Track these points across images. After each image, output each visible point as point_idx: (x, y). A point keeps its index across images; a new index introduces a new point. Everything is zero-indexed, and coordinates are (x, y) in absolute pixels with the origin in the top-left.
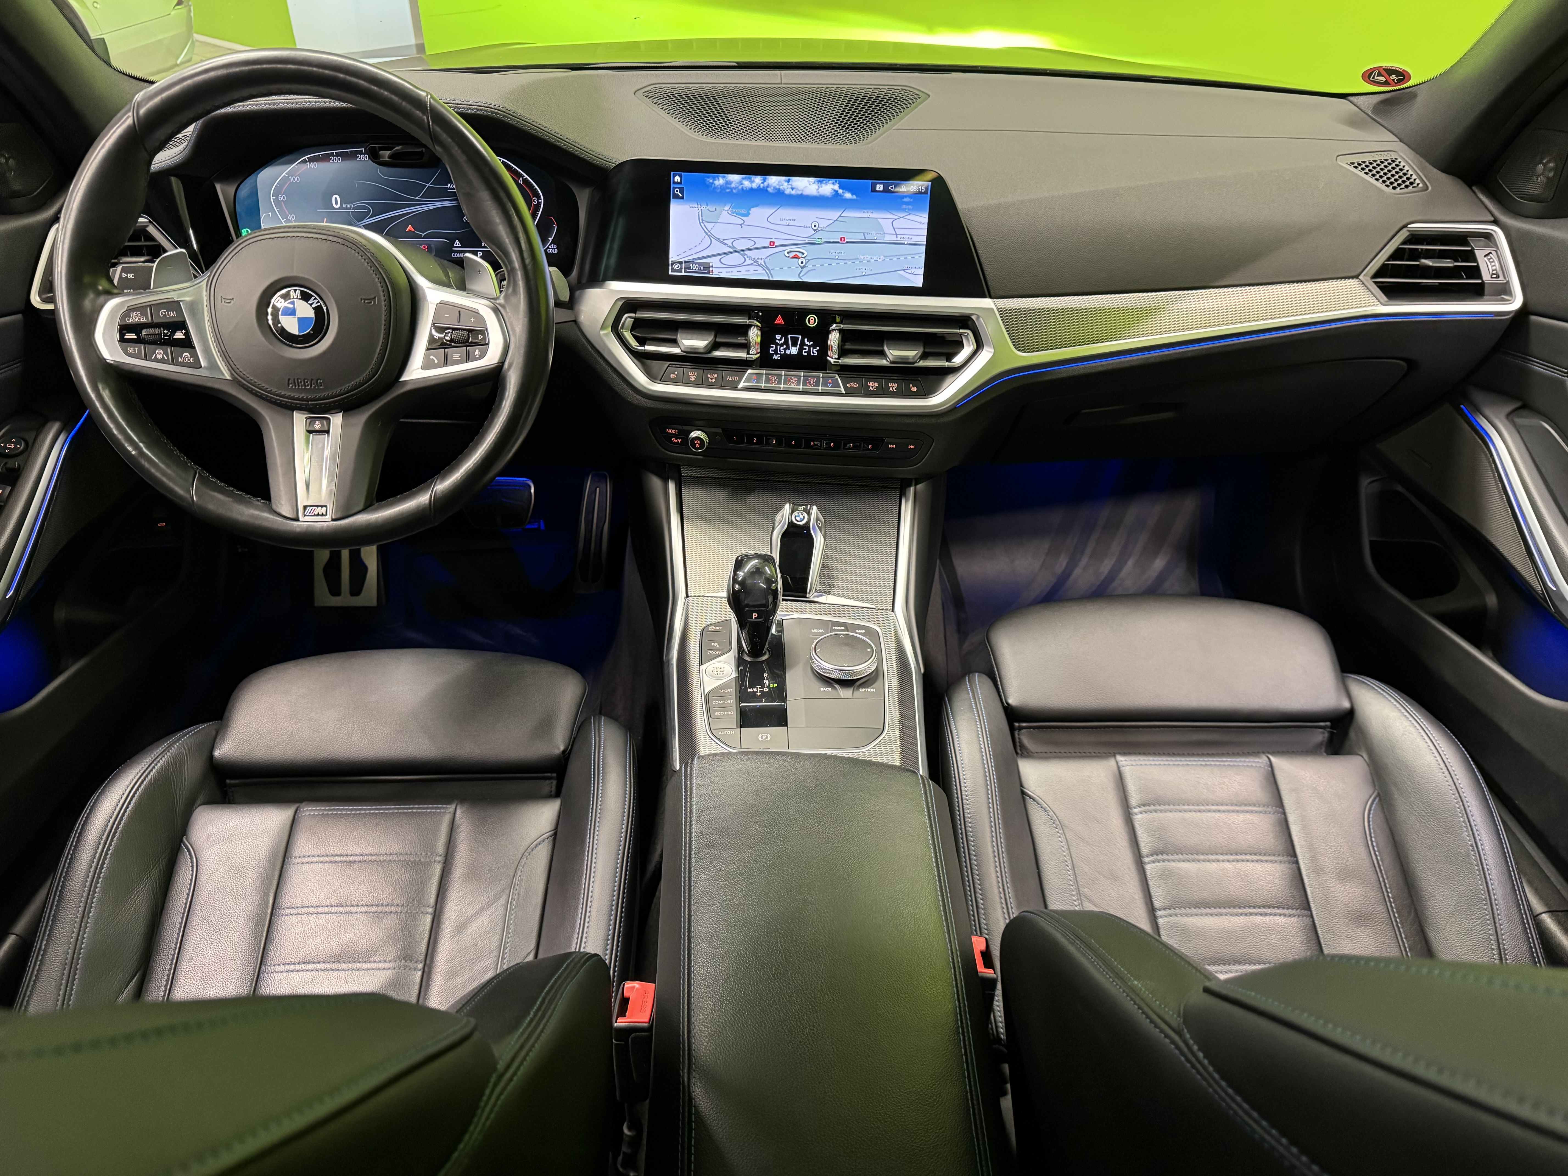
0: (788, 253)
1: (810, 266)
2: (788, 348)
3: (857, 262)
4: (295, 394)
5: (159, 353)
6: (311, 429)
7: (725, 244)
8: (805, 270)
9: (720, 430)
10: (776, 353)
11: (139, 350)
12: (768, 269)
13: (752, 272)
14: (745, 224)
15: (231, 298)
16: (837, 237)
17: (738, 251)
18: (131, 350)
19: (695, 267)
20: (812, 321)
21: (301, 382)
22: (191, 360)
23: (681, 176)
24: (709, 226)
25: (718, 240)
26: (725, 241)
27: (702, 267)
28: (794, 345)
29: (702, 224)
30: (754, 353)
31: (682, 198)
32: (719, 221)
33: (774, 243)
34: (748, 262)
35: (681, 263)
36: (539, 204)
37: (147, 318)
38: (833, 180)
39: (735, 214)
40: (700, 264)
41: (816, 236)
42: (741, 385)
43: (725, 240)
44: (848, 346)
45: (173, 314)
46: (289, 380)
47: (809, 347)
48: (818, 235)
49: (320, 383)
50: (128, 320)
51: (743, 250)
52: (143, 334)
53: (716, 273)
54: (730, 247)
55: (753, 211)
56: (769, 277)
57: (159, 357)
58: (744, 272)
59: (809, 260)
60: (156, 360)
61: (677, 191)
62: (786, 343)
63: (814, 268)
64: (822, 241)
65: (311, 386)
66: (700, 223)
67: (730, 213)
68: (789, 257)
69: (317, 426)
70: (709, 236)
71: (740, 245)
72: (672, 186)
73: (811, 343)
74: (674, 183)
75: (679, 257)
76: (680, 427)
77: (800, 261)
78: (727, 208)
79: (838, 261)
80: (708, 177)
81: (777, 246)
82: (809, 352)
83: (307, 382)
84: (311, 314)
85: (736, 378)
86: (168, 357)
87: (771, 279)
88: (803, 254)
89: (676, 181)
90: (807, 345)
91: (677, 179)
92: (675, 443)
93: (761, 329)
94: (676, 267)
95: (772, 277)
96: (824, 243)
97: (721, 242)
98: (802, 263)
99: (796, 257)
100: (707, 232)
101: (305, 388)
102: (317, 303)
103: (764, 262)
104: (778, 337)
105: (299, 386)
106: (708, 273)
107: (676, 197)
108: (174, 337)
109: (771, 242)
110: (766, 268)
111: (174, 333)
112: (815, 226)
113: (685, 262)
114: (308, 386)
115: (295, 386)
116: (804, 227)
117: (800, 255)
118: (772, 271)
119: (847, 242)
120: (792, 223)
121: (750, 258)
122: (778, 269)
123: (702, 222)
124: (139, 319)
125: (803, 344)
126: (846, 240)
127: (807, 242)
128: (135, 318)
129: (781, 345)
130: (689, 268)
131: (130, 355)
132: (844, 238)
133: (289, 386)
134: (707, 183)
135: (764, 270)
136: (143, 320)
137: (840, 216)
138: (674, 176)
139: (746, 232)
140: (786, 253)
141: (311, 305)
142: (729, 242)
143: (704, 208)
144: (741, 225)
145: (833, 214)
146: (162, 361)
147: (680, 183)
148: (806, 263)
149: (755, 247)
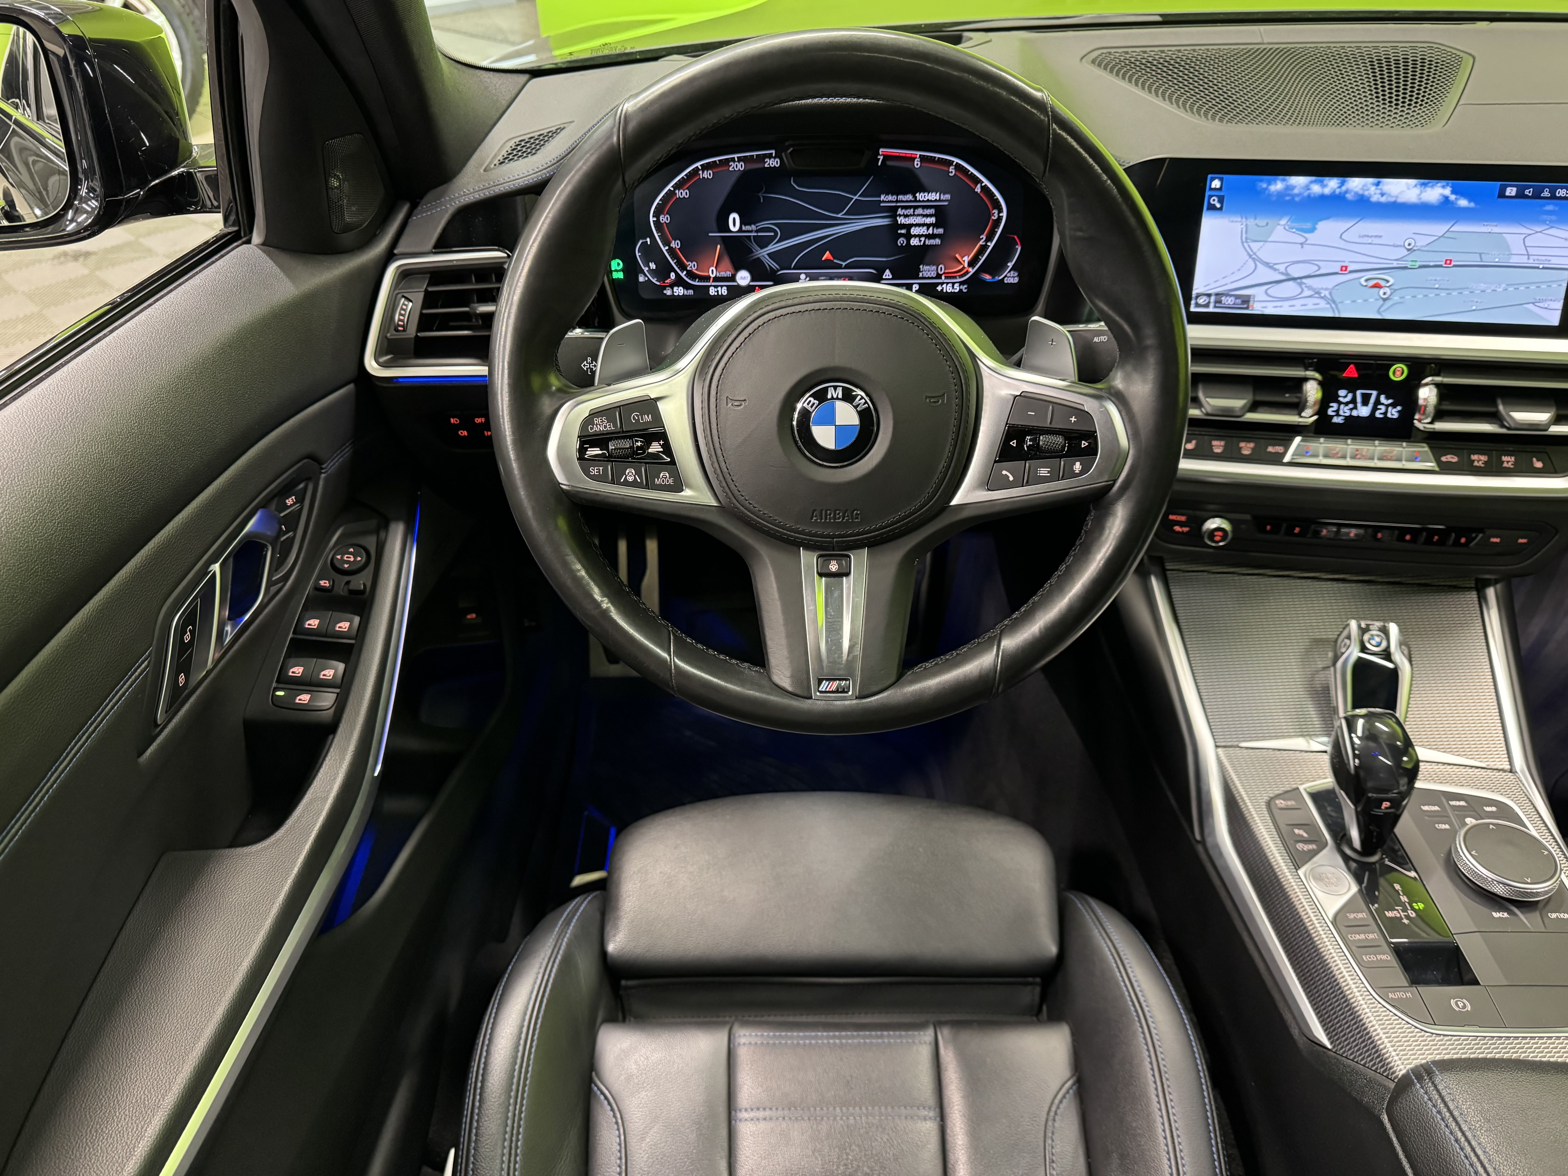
0: (1366, 280)
1: (1396, 298)
2: (1355, 408)
3: (1466, 292)
4: (817, 530)
5: (630, 474)
6: (824, 571)
7: (1275, 270)
8: (1388, 303)
9: (1248, 517)
10: (1338, 415)
11: (605, 470)
12: (1334, 302)
13: (1310, 306)
14: (1307, 242)
15: (742, 399)
16: (1441, 259)
17: (1294, 279)
18: (594, 471)
19: (1228, 301)
20: (1398, 373)
21: (830, 514)
22: (671, 481)
23: (1221, 180)
24: (1255, 246)
25: (1267, 264)
26: (1275, 266)
27: (1239, 301)
28: (1365, 402)
29: (1246, 245)
30: (1308, 417)
31: (1221, 209)
32: (1270, 240)
33: (1346, 267)
34: (1307, 293)
35: (1209, 295)
36: (1000, 218)
37: (615, 425)
38: (1444, 183)
39: (1294, 230)
40: (1237, 297)
41: (1411, 258)
42: (1287, 459)
43: (1276, 264)
44: (1447, 407)
45: (648, 418)
46: (814, 511)
47: (1387, 406)
48: (1412, 257)
49: (857, 514)
50: (592, 429)
51: (1301, 278)
52: (610, 447)
53: (1258, 308)
54: (1282, 273)
55: (1323, 226)
56: (1334, 311)
57: (630, 479)
58: (1298, 307)
59: (1395, 290)
60: (626, 483)
61: (1214, 200)
62: (1354, 401)
63: (1402, 300)
64: (1418, 264)
65: (843, 519)
66: (1242, 243)
67: (1287, 228)
68: (1366, 286)
69: (834, 567)
70: (1253, 259)
71: (1295, 272)
72: (1208, 193)
73: (1390, 401)
74: (1211, 189)
75: (1208, 288)
76: (1190, 512)
77: (1382, 291)
78: (1283, 222)
79: (1437, 292)
80: (1261, 181)
81: (1351, 272)
82: (1385, 413)
83: (839, 514)
84: (855, 420)
85: (1280, 449)
86: (641, 478)
87: (1337, 316)
88: (1388, 281)
89: (1213, 186)
90: (1383, 404)
91: (1216, 184)
92: (1179, 532)
93: (1320, 383)
94: (1201, 301)
95: (1339, 312)
96: (1421, 267)
97: (1271, 267)
98: (1385, 294)
99: (1377, 286)
100: (1252, 254)
101: (834, 522)
102: (864, 404)
103: (1330, 294)
104: (1342, 393)
105: (826, 519)
106: (1247, 308)
107: (1212, 208)
108: (650, 451)
109: (1342, 267)
110: (1332, 301)
111: (648, 444)
112: (1409, 245)
113: (1217, 294)
114: (839, 518)
115: (821, 519)
116: (1394, 246)
117: (1382, 283)
118: (1340, 306)
119: (1455, 266)
120: (1376, 241)
121: (1309, 288)
122: (1349, 302)
123: (1245, 241)
124: (605, 427)
125: (1378, 402)
126: (1453, 263)
127: (1395, 265)
128: (601, 426)
129: (1347, 404)
130: (1220, 302)
131: (593, 478)
132: (1451, 261)
133: (812, 519)
134: (1259, 189)
135: (1328, 303)
136: (610, 427)
137: (1448, 231)
138: (1213, 179)
139: (1309, 253)
140: (1362, 281)
141: (856, 407)
142: (1282, 268)
143: (1251, 222)
144: (1302, 244)
145: (1438, 229)
146: (634, 484)
147: (1220, 189)
148: (1391, 294)
149: (1318, 273)
